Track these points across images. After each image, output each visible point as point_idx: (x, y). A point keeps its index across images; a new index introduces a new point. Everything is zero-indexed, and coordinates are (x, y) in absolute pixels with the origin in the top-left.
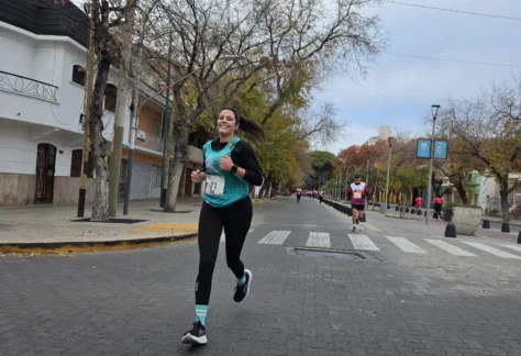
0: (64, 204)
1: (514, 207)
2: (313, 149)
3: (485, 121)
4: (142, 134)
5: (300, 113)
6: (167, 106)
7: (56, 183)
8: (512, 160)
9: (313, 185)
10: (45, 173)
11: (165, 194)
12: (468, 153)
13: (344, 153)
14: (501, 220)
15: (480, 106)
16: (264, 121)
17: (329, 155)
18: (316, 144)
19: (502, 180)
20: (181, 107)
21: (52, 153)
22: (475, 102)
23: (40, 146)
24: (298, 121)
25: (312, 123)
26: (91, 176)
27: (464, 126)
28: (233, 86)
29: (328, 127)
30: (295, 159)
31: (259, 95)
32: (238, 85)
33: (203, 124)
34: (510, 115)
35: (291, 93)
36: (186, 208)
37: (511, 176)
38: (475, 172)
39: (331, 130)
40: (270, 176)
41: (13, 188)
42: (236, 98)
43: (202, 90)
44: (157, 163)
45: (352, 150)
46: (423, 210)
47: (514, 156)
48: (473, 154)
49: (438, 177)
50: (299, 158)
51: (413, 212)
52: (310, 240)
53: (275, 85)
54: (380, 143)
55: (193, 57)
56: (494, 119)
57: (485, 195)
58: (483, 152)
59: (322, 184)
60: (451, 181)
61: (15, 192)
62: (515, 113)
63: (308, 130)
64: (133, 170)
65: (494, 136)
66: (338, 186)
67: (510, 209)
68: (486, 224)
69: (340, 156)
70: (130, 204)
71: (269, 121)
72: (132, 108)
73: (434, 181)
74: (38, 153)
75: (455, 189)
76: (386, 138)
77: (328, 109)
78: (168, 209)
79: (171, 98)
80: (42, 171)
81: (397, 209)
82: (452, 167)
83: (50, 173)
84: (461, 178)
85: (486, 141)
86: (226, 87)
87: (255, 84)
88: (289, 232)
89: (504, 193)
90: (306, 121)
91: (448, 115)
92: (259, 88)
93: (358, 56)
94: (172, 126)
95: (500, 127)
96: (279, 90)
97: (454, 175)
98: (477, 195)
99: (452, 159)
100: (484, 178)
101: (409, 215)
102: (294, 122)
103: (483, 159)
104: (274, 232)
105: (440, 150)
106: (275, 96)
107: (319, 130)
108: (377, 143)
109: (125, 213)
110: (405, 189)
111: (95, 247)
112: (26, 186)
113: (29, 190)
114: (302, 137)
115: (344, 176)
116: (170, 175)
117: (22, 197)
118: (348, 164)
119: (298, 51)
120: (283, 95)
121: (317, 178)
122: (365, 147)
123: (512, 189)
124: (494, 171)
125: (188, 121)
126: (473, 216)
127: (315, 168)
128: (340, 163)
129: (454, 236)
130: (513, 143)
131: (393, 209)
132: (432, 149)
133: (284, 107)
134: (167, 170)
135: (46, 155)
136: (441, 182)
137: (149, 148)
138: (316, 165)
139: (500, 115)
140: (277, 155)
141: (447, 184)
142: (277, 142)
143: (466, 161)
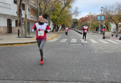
0: (15, 33)
1: (119, 31)
2: (73, 18)
3: (114, 11)
4: (32, 16)
5: (70, 9)
6: (37, 8)
7: (12, 28)
8: (119, 20)
9: (73, 27)
10: (9, 26)
12: (110, 18)
13: (81, 19)
14: (116, 34)
15: (113, 7)
16: (61, 12)
17: (77, 20)
18: (74, 17)
19: (117, 25)
20: (41, 9)
21: (10, 21)
22: (111, 6)
23: (7, 19)
24: (69, 11)
25: (73, 12)
26: (20, 27)
27: (109, 12)
28: (53, 3)
29: (77, 13)
30: (69, 21)
31: (60, 5)
32: (54, 3)
33: (46, 13)
34: (120, 9)
35: (67, 4)
37: (119, 24)
38: (111, 23)
40: (63, 25)
41: (2, 30)
42: (54, 6)
43: (46, 4)
45: (82, 18)
46: (98, 32)
47: (120, 19)
49: (102, 24)
50: (70, 21)
51: (96, 33)
52: (72, 41)
53: (64, 3)
54: (89, 16)
56: (116, 10)
57: (113, 28)
58: (113, 18)
59: (75, 27)
60: (105, 25)
61: (3, 31)
63: (72, 14)
64: (30, 25)
65: (116, 14)
66: (79, 27)
67: (118, 32)
68: (112, 35)
69: (79, 20)
70: (30, 33)
71: (62, 12)
72: (29, 10)
73: (101, 25)
74: (7, 21)
75: (106, 27)
76: (90, 15)
77: (77, 8)
79: (38, 6)
80: (8, 25)
81: (92, 32)
82: (105, 22)
83: (10, 26)
84: (107, 24)
85: (114, 15)
86: (52, 3)
87: (59, 3)
88: (67, 39)
89: (117, 28)
90: (71, 12)
91: (105, 9)
92: (60, 3)
94: (39, 14)
95: (117, 12)
96: (65, 4)
97: (106, 24)
98: (111, 28)
99: (106, 20)
100: (113, 24)
102: (68, 12)
103: (113, 20)
104: (64, 39)
105: (103, 18)
106: (64, 5)
108: (88, 16)
109: (29, 35)
110: (94, 28)
111: (22, 44)
112: (5, 29)
113: (6, 30)
114: (70, 15)
115: (80, 24)
117: (4, 32)
118: (81, 22)
120: (65, 5)
121: (74, 25)
122: (85, 17)
123: (119, 27)
124: (115, 23)
125: (43, 12)
126: (109, 34)
127: (74, 23)
128: (79, 21)
129: (105, 39)
130: (120, 16)
131: (91, 32)
132: (101, 18)
133: (66, 8)
135: (9, 21)
136: (103, 26)
137: (33, 19)
138: (74, 22)
139: (117, 9)
140: (64, 20)
141: (104, 26)
142: (64, 17)
143: (109, 20)
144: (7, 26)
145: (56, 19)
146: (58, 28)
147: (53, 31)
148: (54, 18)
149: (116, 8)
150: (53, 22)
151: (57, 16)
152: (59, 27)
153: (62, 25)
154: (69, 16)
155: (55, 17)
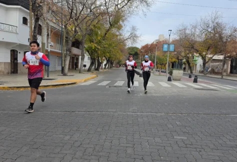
0: (22, 74)
1: (210, 69)
3: (197, 33)
4: (52, 44)
5: (121, 32)
6: (62, 31)
7: (19, 66)
10: (14, 61)
11: (63, 69)
13: (143, 47)
14: (203, 74)
15: (195, 27)
16: (104, 36)
17: (137, 48)
18: (129, 44)
19: (204, 58)
20: (67, 33)
21: (16, 53)
22: (193, 25)
23: (11, 51)
24: (121, 35)
25: (127, 35)
28: (90, 22)
29: (134, 37)
30: (120, 52)
32: (92, 22)
33: (77, 38)
36: (72, 74)
39: (135, 38)
40: (109, 59)
41: (1, 68)
42: (92, 27)
43: (76, 25)
44: (59, 55)
45: (147, 46)
47: (209, 48)
48: (192, 48)
49: (180, 58)
50: (122, 51)
51: (165, 72)
53: (108, 21)
54: (158, 42)
55: (72, 10)
56: (201, 33)
57: (199, 64)
58: (195, 48)
61: (3, 70)
62: (209, 30)
63: (125, 39)
65: (200, 40)
69: (141, 49)
71: (106, 36)
72: (48, 35)
73: (178, 59)
74: (11, 54)
75: (186, 63)
77: (134, 29)
78: (65, 75)
79: (63, 27)
80: (12, 61)
82: (185, 53)
83: (16, 61)
84: (188, 58)
85: (196, 42)
86: (86, 24)
87: (99, 21)
89: (204, 64)
90: (123, 34)
93: (142, 8)
94: (64, 40)
95: (203, 36)
96: (110, 23)
97: (185, 56)
98: (196, 65)
99: (185, 50)
101: (164, 74)
102: (117, 36)
103: (196, 50)
105: (172, 48)
107: (130, 38)
112: (7, 67)
113: (8, 69)
116: (65, 60)
117: (6, 72)
118: (145, 52)
119: (117, 5)
120: (111, 25)
122: (152, 44)
123: (208, 62)
124: (200, 54)
125: (71, 38)
128: (141, 52)
129: (171, 81)
132: (169, 48)
134: (63, 59)
135: (14, 54)
137: (55, 49)
138: (131, 53)
139: (204, 31)
140: (111, 50)
141: (184, 60)
142: (110, 45)
143: (190, 51)
144: (10, 61)
145: (95, 49)
146: (100, 64)
147: (89, 70)
148: (92, 48)
149: (201, 29)
150: (89, 54)
151: (97, 43)
152: (102, 63)
153: (106, 59)
154: (121, 42)
155: (93, 45)
